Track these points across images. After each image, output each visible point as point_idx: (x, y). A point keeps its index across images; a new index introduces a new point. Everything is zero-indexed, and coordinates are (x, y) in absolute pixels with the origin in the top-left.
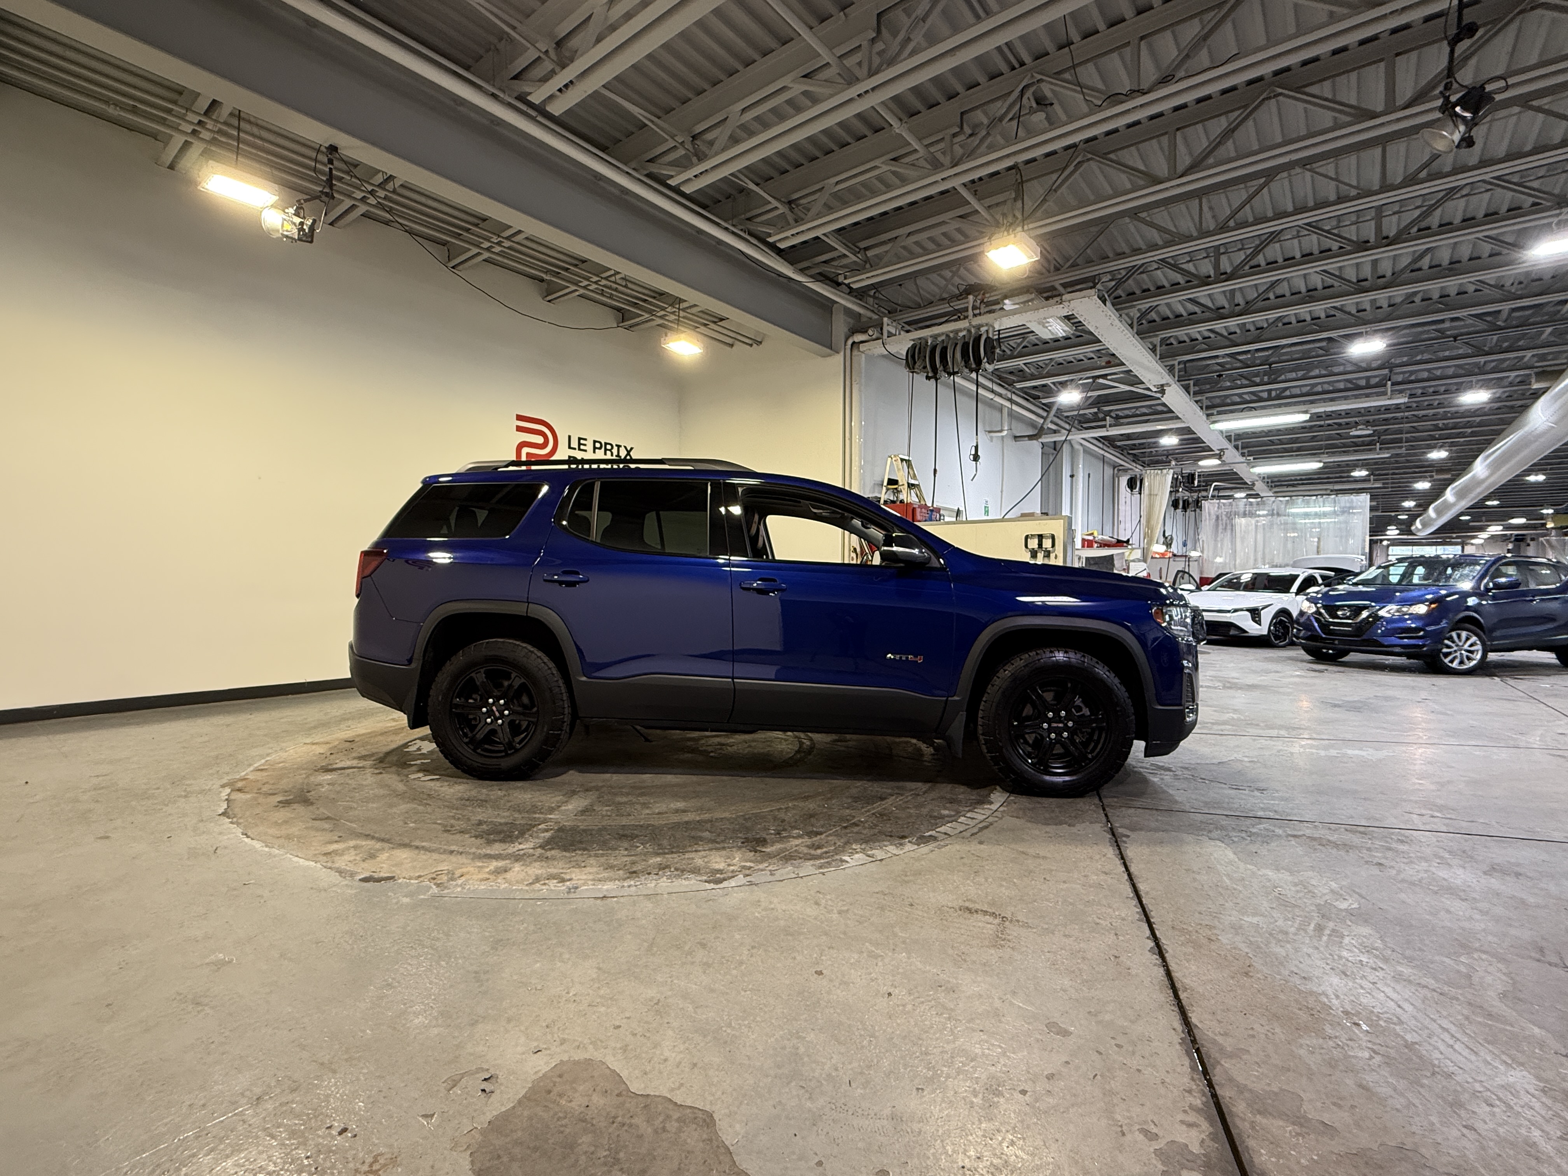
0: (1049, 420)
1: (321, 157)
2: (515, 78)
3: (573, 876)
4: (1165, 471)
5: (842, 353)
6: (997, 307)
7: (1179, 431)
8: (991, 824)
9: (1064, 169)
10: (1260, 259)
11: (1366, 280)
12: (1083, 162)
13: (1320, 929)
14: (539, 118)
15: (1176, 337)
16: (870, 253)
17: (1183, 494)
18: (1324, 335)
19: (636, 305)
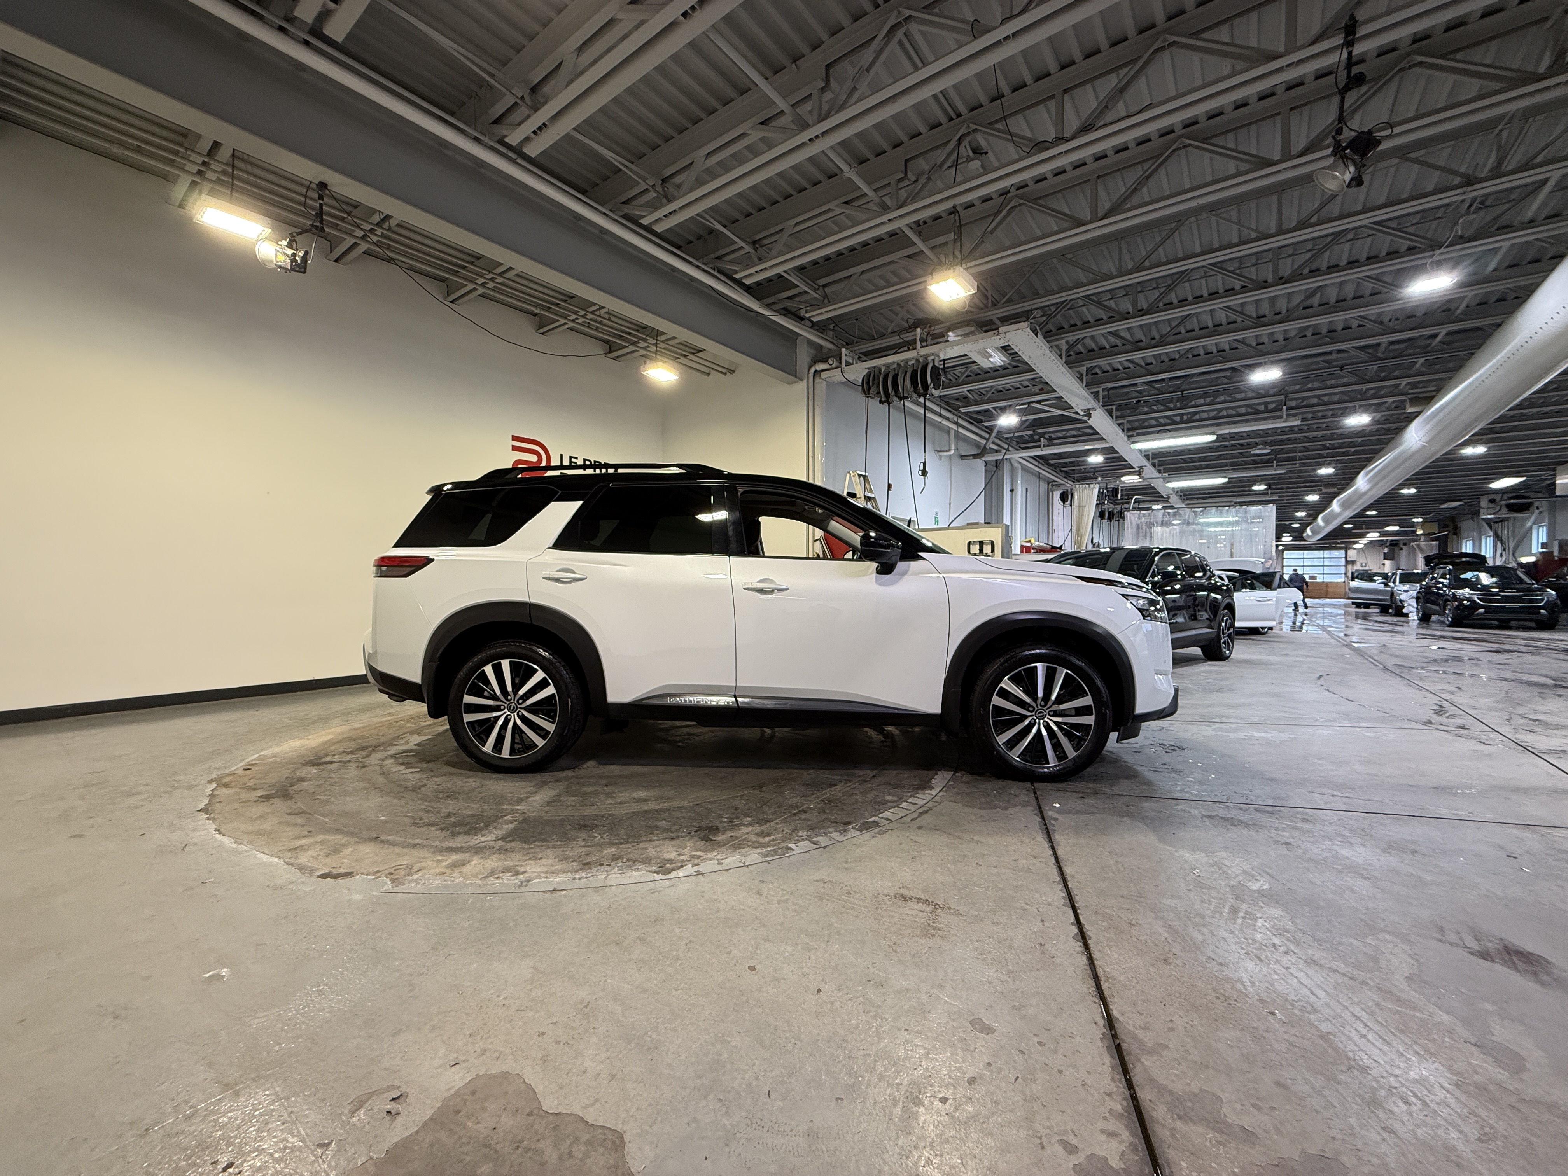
0: (990, 441)
1: (310, 193)
2: (497, 121)
3: (528, 868)
4: (1092, 486)
5: (806, 380)
6: (942, 339)
7: (1103, 451)
8: (931, 809)
9: (999, 212)
10: (1173, 297)
11: (1264, 316)
12: (1016, 206)
13: (1234, 911)
14: (519, 161)
15: (1100, 367)
16: (827, 289)
17: (1108, 506)
18: (1228, 365)
19: (621, 337)
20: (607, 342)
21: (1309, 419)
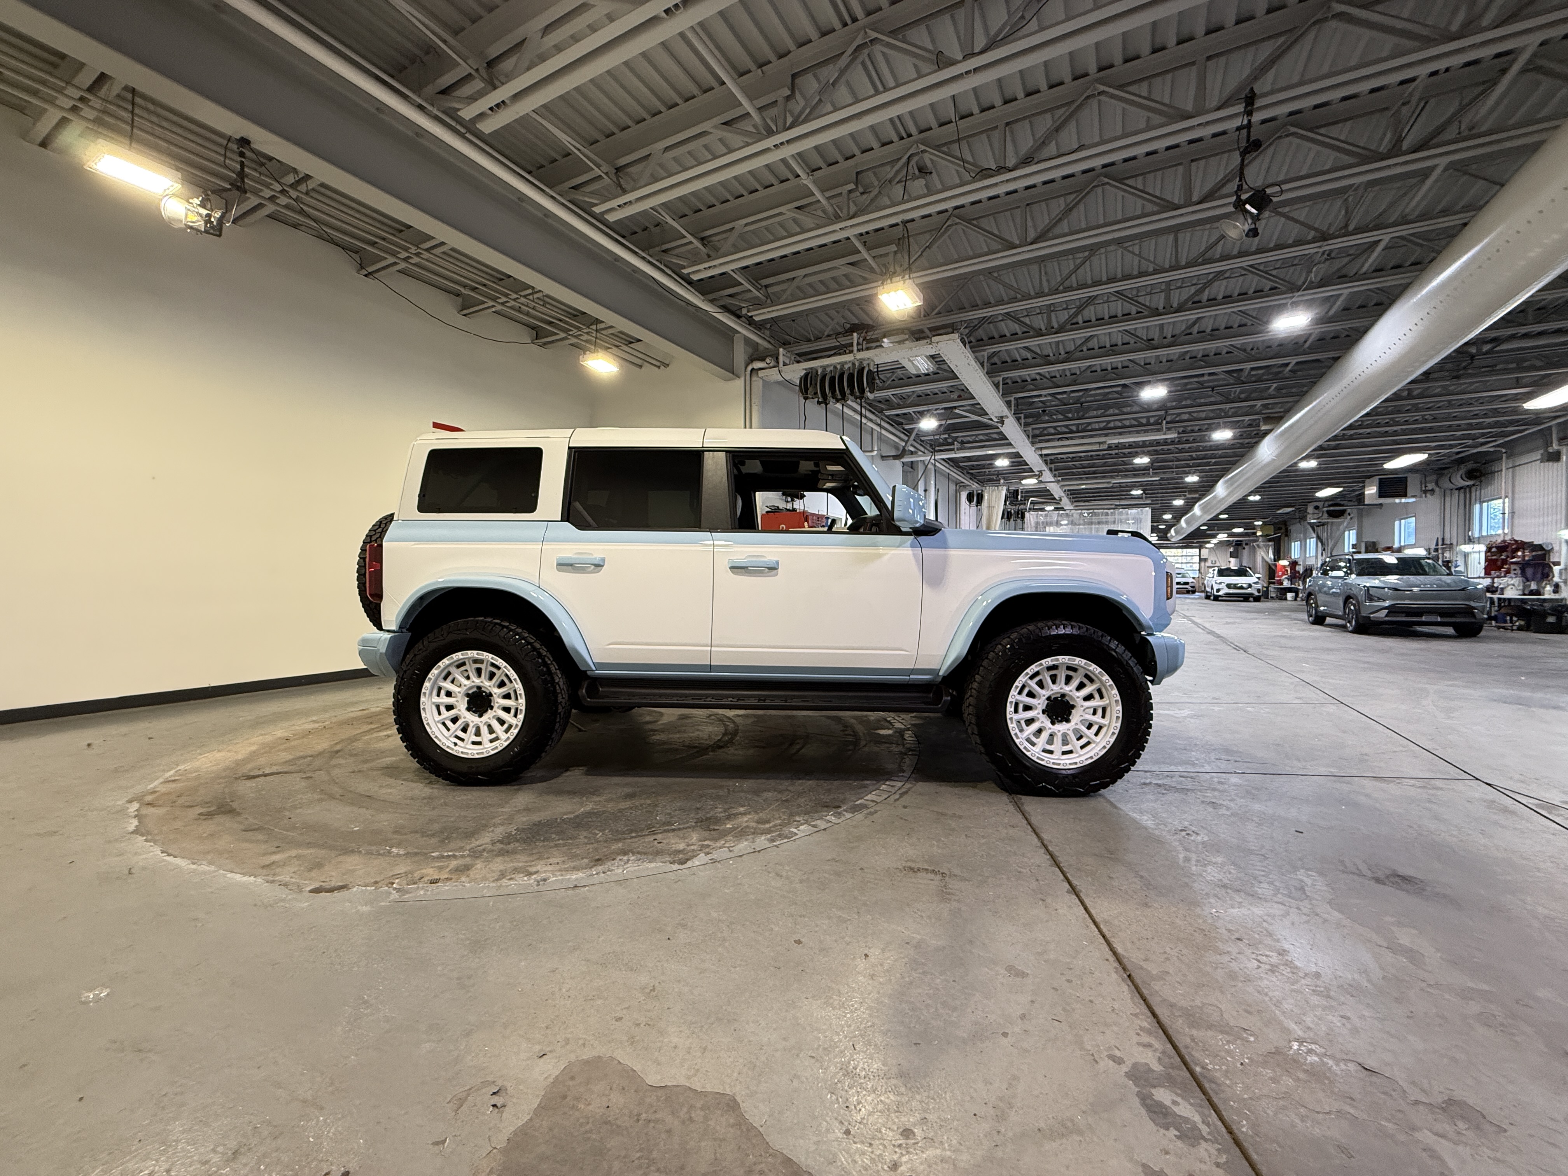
0: (909, 443)
1: (231, 146)
2: (446, 92)
3: (538, 868)
4: (999, 488)
5: (743, 379)
6: (878, 344)
7: (1010, 455)
10: (1080, 318)
11: (1153, 340)
12: (952, 225)
14: (468, 135)
16: (770, 290)
18: (1122, 382)
19: (552, 324)
20: (533, 328)
21: (1184, 432)
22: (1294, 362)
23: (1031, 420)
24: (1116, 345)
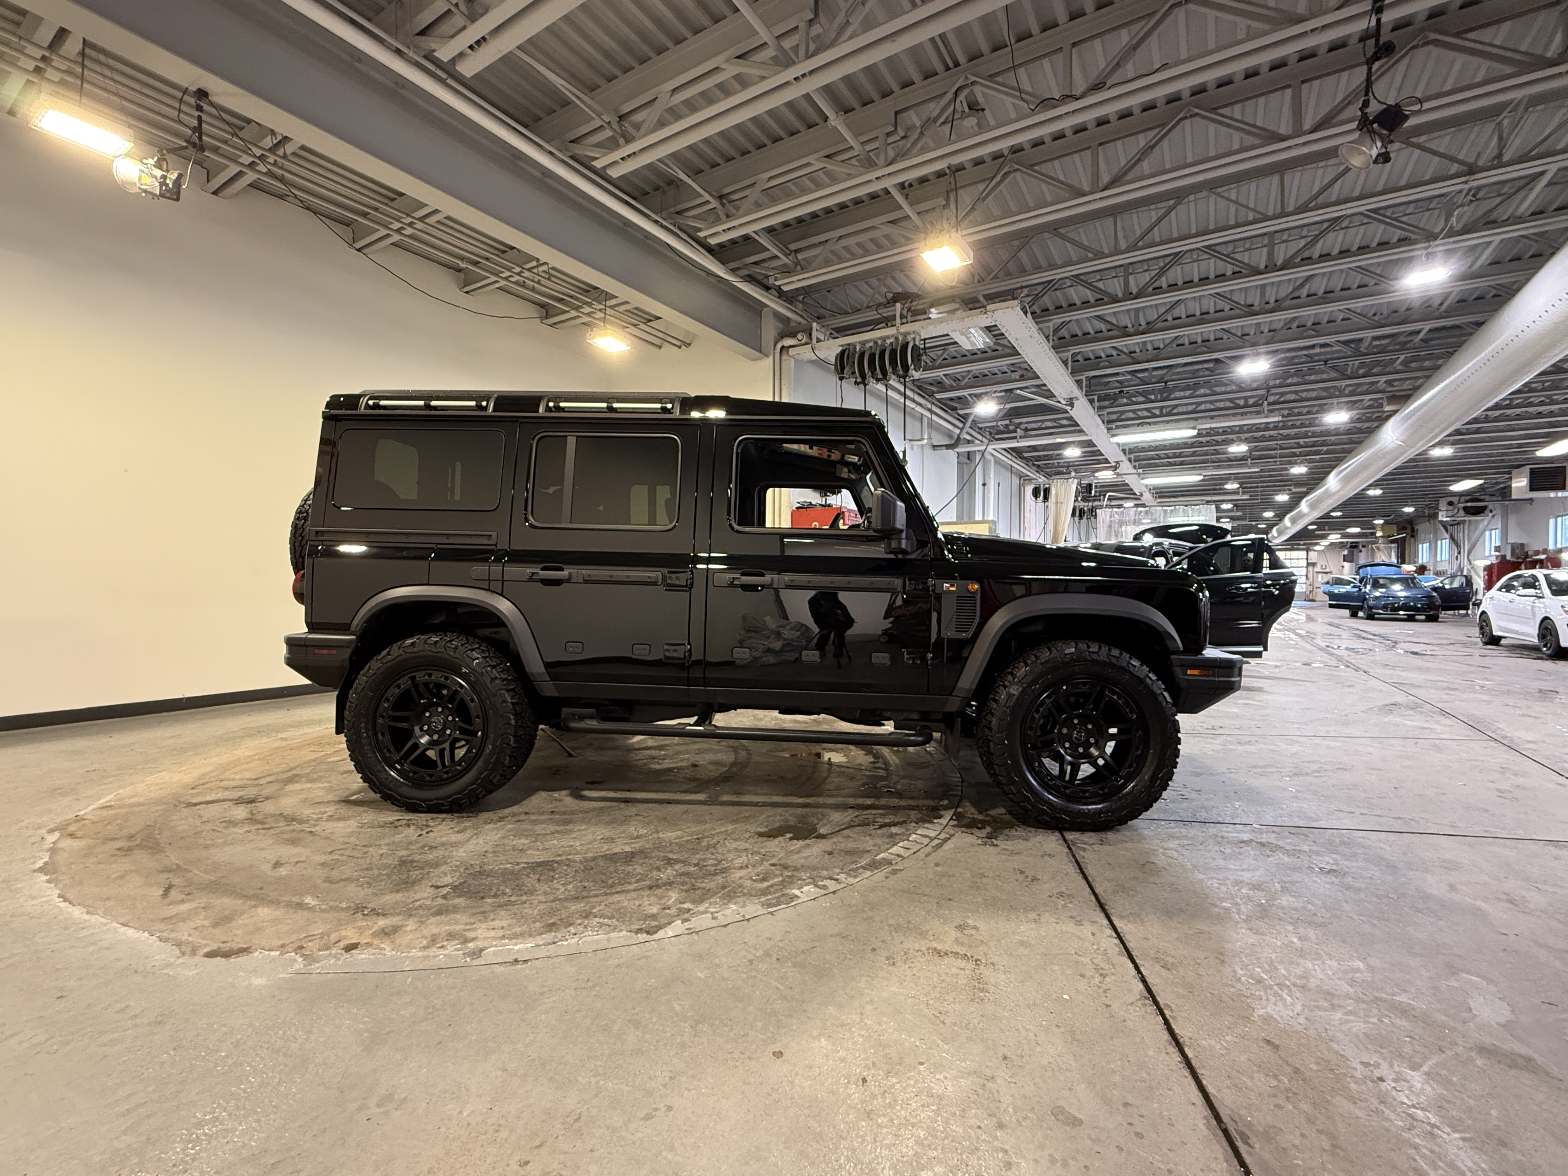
0: (965, 431)
1: (187, 99)
2: (423, 33)
3: (478, 933)
4: (1069, 480)
5: (771, 358)
6: (924, 315)
7: (1082, 444)
8: (944, 841)
9: (994, 177)
11: (1255, 305)
12: (1010, 172)
14: (450, 81)
15: (1083, 354)
16: (800, 256)
18: (1215, 356)
19: (560, 300)
20: (542, 306)
21: (1289, 415)
22: (1427, 328)
23: (1107, 403)
24: (1208, 313)
